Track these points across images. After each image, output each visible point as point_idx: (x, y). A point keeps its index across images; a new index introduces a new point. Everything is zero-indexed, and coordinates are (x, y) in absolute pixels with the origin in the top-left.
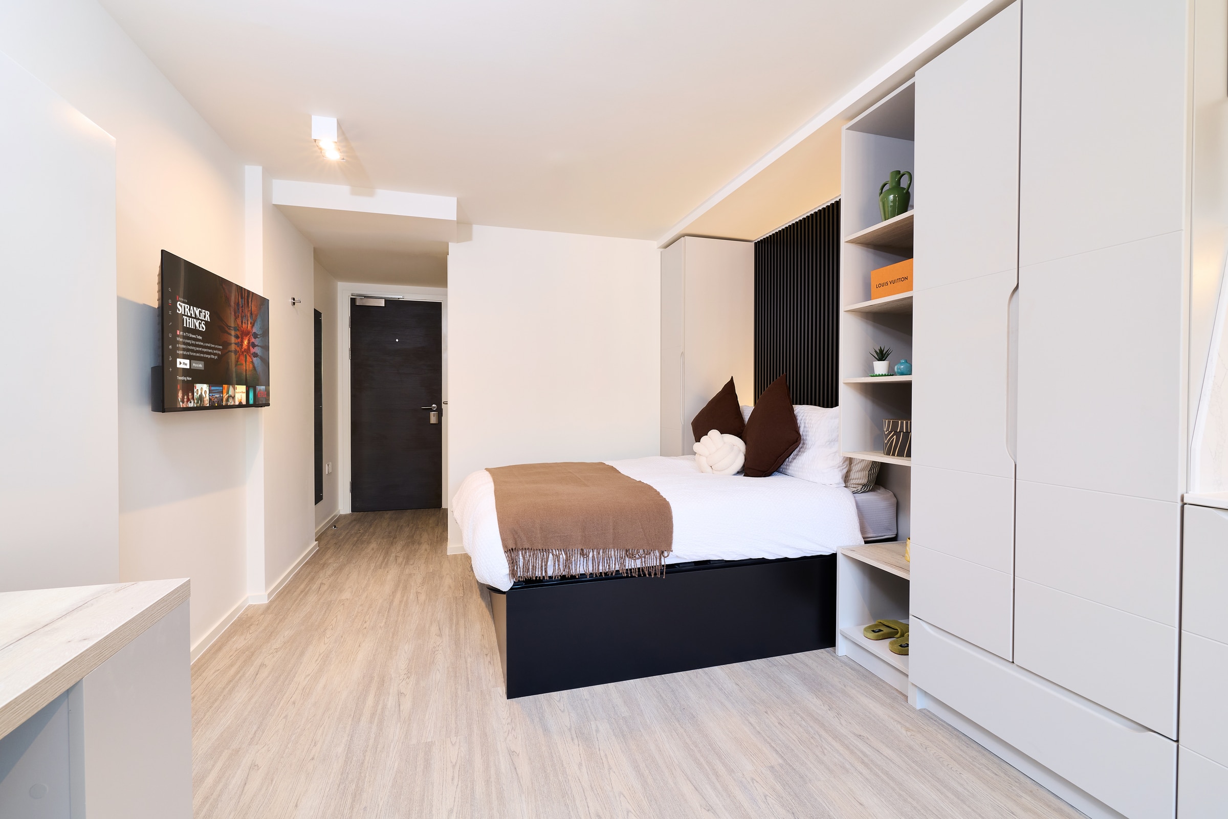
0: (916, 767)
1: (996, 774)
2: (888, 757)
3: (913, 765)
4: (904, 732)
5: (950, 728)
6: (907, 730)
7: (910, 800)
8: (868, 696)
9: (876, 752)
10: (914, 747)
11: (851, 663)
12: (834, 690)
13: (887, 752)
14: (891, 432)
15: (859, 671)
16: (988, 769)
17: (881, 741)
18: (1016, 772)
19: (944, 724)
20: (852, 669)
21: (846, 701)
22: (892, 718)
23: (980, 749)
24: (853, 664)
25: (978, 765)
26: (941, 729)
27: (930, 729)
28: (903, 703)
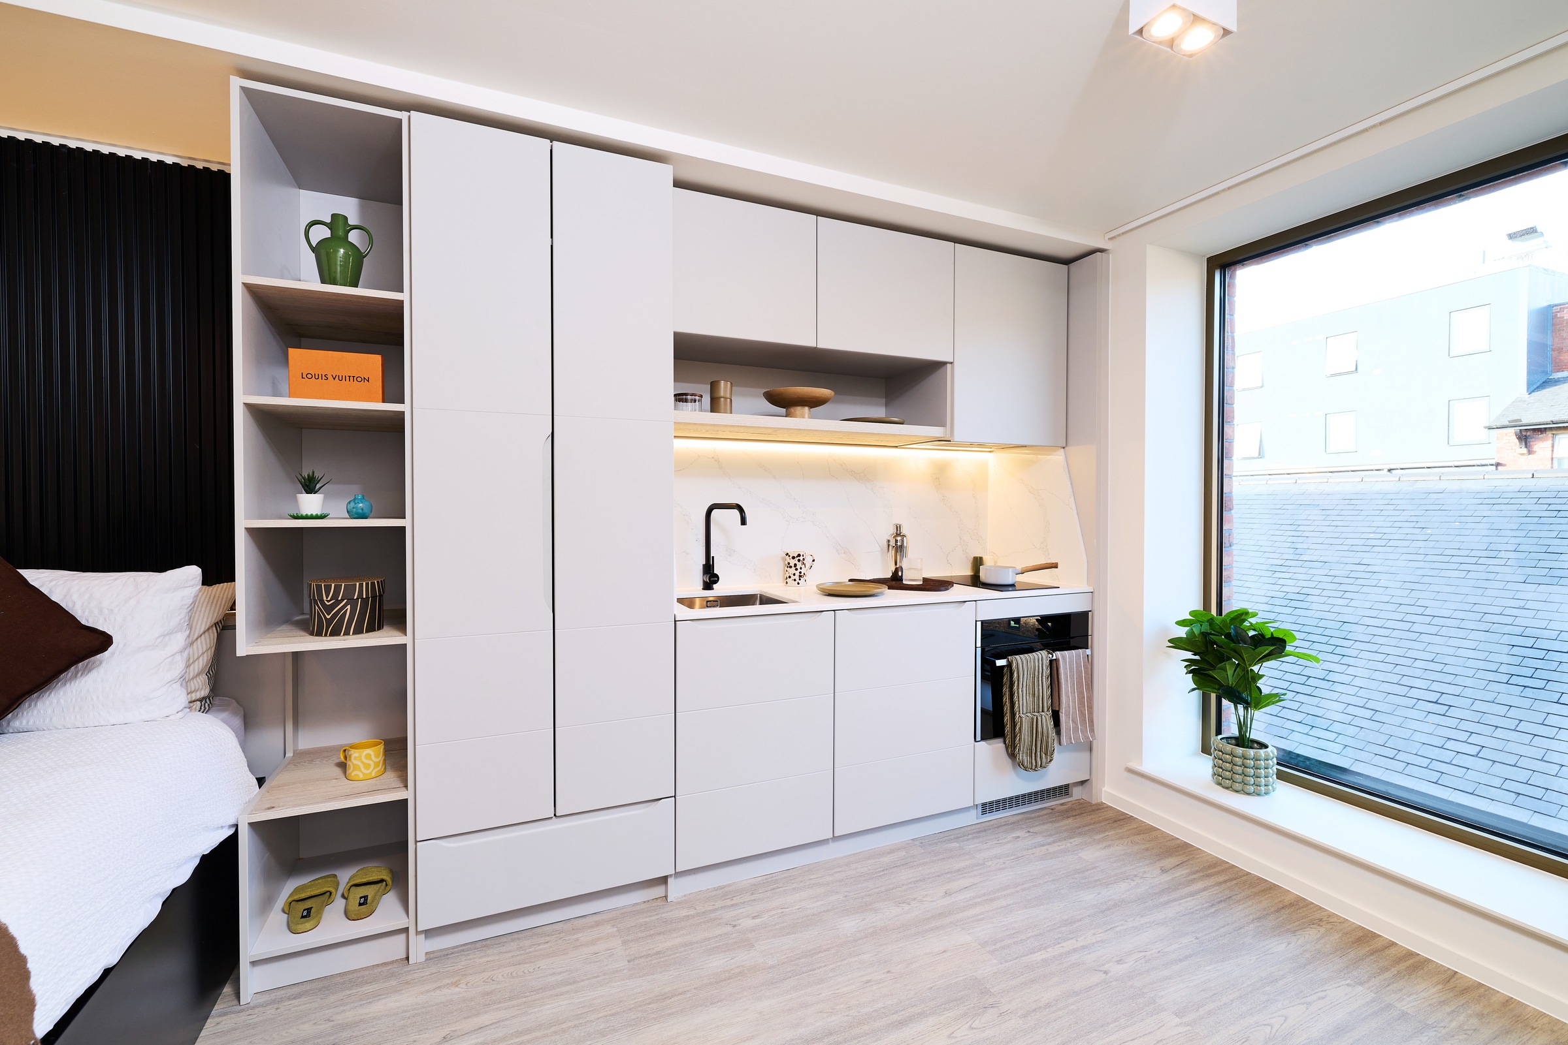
0: (520, 1001)
1: (547, 942)
2: (494, 1021)
3: (515, 1002)
4: (457, 990)
5: (469, 946)
6: (456, 984)
7: (564, 1026)
8: (371, 1000)
9: (481, 1030)
10: (487, 990)
11: (278, 994)
12: (331, 1038)
13: (485, 1019)
14: (342, 600)
15: (307, 991)
16: (539, 944)
17: (465, 1018)
18: (548, 928)
19: (461, 948)
20: (294, 998)
21: (366, 1031)
22: (428, 991)
23: (509, 937)
24: (283, 992)
25: (531, 950)
26: (468, 955)
27: (463, 963)
28: (406, 969)
